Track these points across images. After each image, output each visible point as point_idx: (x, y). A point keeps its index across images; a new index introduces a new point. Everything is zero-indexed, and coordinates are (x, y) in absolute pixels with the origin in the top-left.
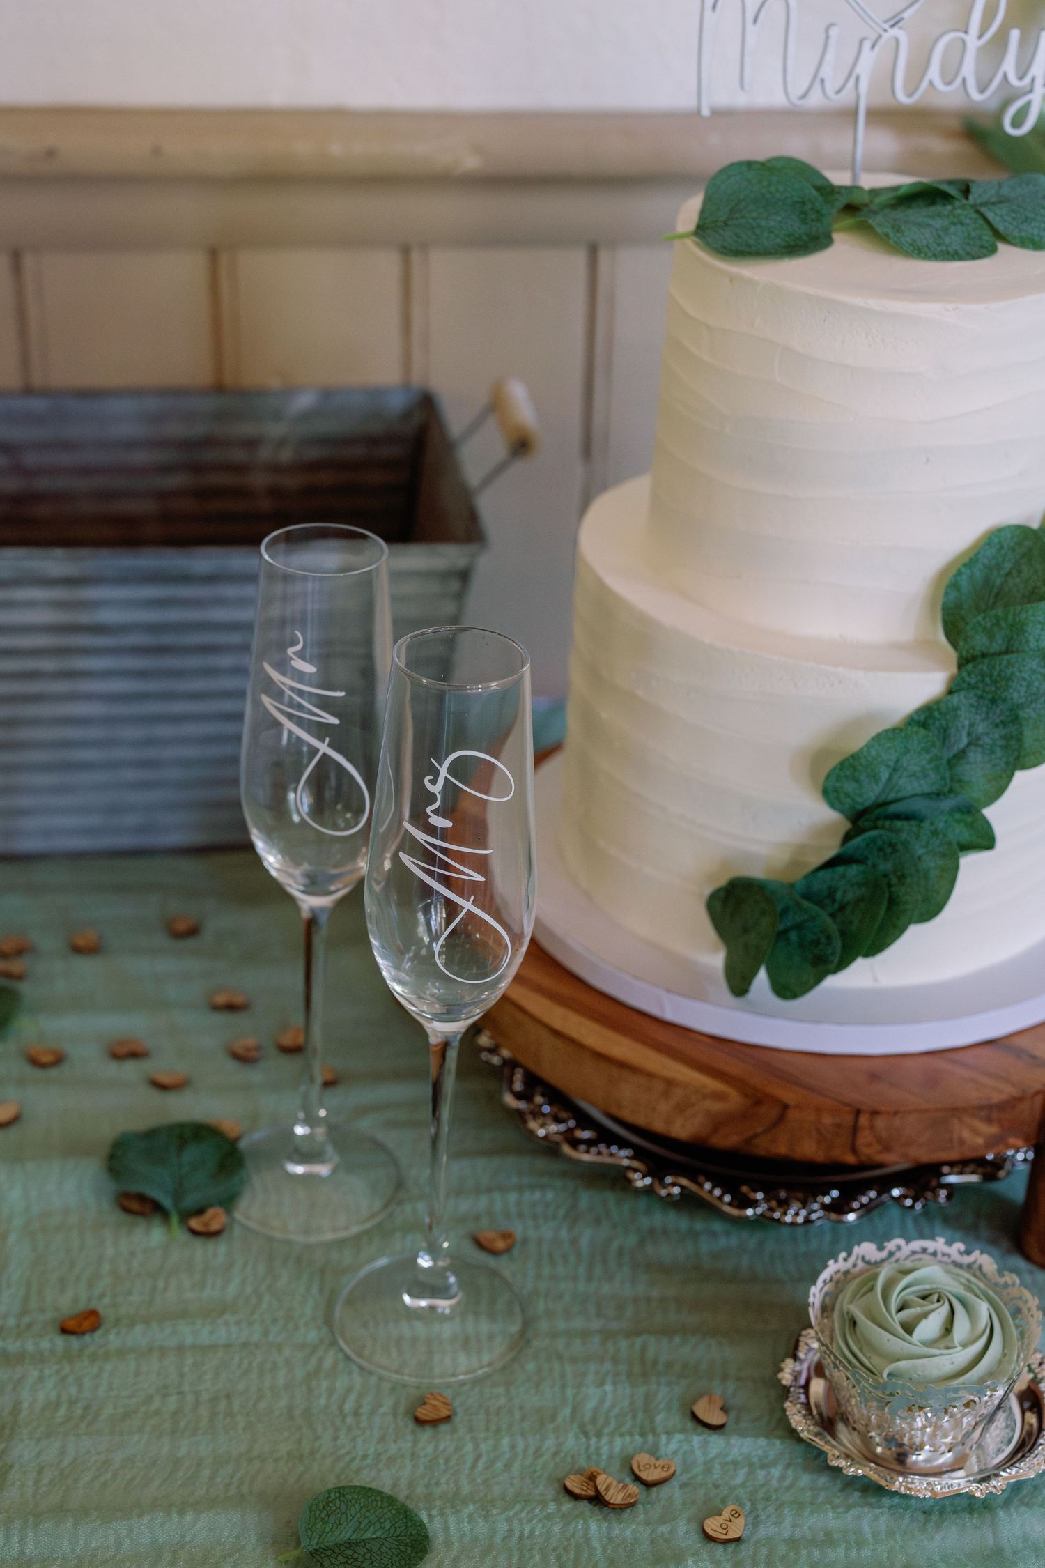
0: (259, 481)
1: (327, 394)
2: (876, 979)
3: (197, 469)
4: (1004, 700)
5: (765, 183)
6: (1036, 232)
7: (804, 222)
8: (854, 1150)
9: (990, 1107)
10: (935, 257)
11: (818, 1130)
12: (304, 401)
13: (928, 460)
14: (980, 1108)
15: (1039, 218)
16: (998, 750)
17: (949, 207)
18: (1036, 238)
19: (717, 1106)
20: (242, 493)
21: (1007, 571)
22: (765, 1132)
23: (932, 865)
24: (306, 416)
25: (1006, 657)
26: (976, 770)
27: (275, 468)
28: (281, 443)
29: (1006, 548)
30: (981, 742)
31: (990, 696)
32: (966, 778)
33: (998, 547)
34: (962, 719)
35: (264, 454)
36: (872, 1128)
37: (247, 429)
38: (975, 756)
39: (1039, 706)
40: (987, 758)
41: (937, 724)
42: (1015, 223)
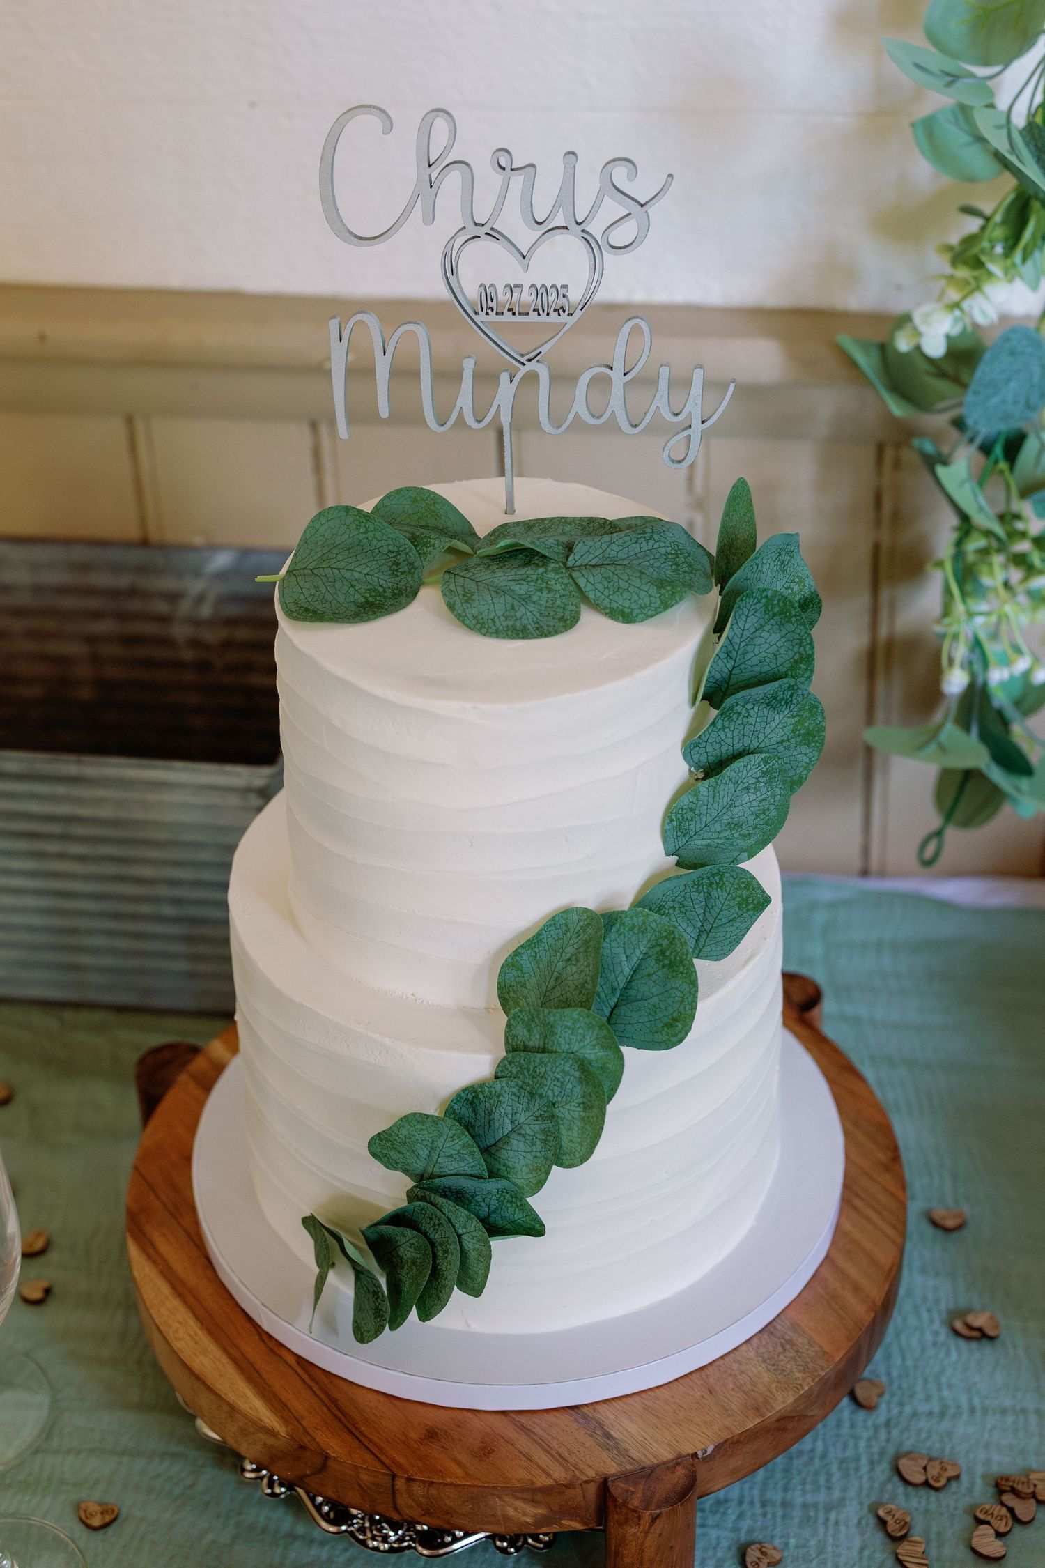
0: (180, 632)
1: (245, 552)
2: (468, 1326)
3: (122, 617)
4: (541, 1096)
5: (362, 530)
6: (627, 604)
7: (394, 573)
8: (396, 1509)
9: (534, 1491)
10: (497, 634)
11: (359, 1485)
12: (222, 560)
13: (472, 845)
14: (523, 1490)
15: (631, 589)
16: (538, 1142)
17: (541, 570)
18: (626, 610)
19: (270, 1441)
20: (167, 642)
21: (568, 956)
22: (312, 1474)
23: (471, 1246)
24: (222, 575)
25: (539, 1055)
26: (518, 1157)
27: (197, 622)
28: (201, 599)
29: (572, 930)
30: (523, 1132)
31: (528, 1089)
32: (510, 1164)
33: (564, 928)
34: (504, 1106)
35: (185, 607)
36: (409, 1492)
37: (168, 583)
38: (517, 1143)
39: (573, 1108)
40: (528, 1149)
41: (483, 1106)
42: (606, 593)
